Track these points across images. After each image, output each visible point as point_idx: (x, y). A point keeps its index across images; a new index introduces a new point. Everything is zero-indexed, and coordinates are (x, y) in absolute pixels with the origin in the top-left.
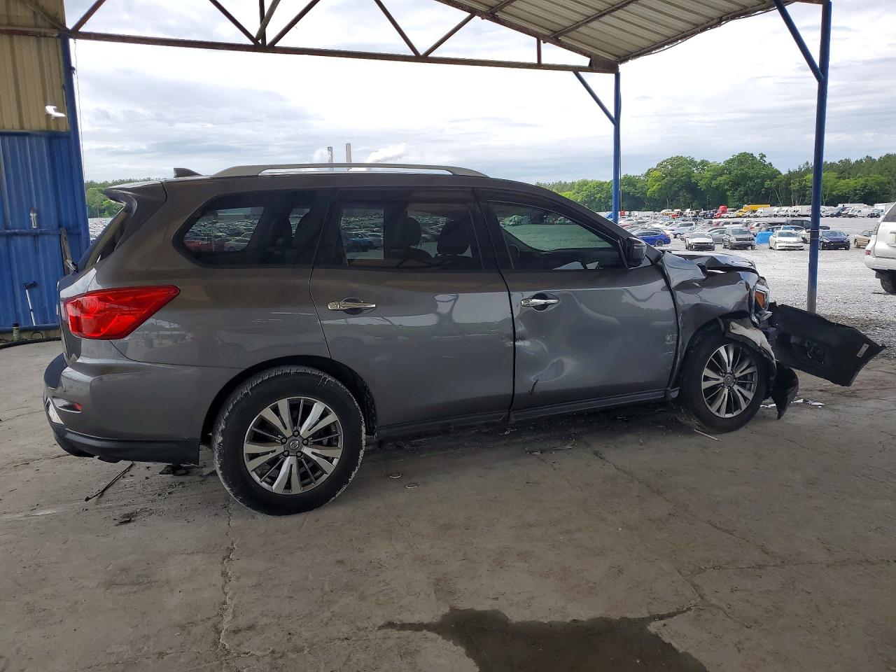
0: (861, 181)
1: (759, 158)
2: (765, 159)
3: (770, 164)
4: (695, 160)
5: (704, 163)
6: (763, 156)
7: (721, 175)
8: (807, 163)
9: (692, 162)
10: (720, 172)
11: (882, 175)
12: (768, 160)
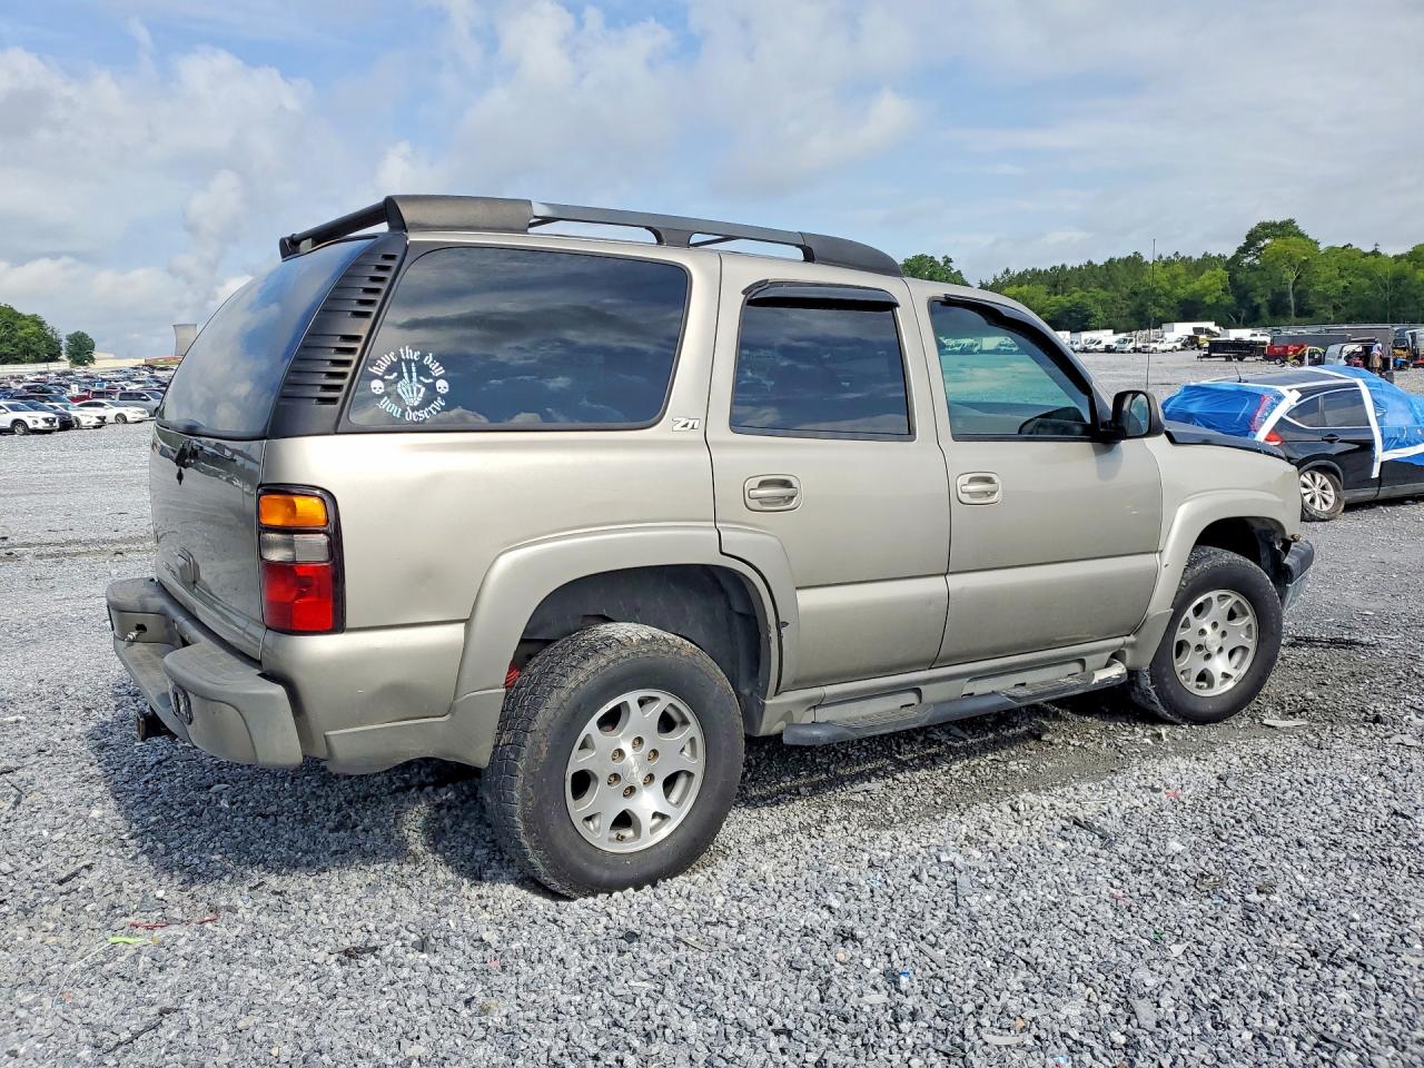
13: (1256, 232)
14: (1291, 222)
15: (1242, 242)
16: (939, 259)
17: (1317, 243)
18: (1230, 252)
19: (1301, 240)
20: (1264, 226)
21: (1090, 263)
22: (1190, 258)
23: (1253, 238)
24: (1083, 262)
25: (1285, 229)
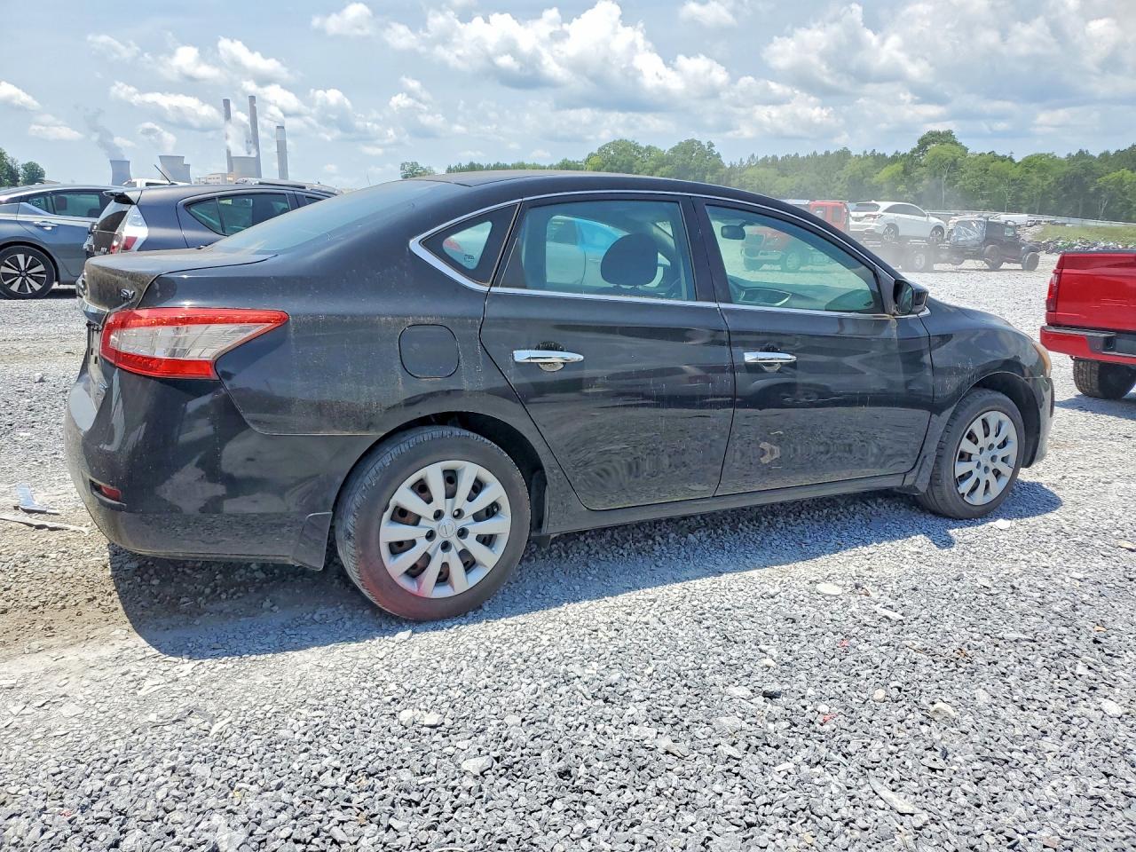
0: (797, 180)
1: (707, 147)
2: (713, 148)
3: (718, 153)
4: (640, 144)
5: (649, 149)
6: (711, 145)
7: (663, 165)
8: (753, 156)
9: (636, 147)
10: (663, 161)
11: (819, 174)
12: (716, 150)
13: (926, 138)
14: (949, 133)
15: (916, 145)
16: (704, 143)
17: (966, 150)
18: (908, 151)
19: (954, 147)
20: (931, 134)
21: (815, 153)
22: (884, 154)
23: (924, 143)
24: (810, 153)
25: (945, 138)
